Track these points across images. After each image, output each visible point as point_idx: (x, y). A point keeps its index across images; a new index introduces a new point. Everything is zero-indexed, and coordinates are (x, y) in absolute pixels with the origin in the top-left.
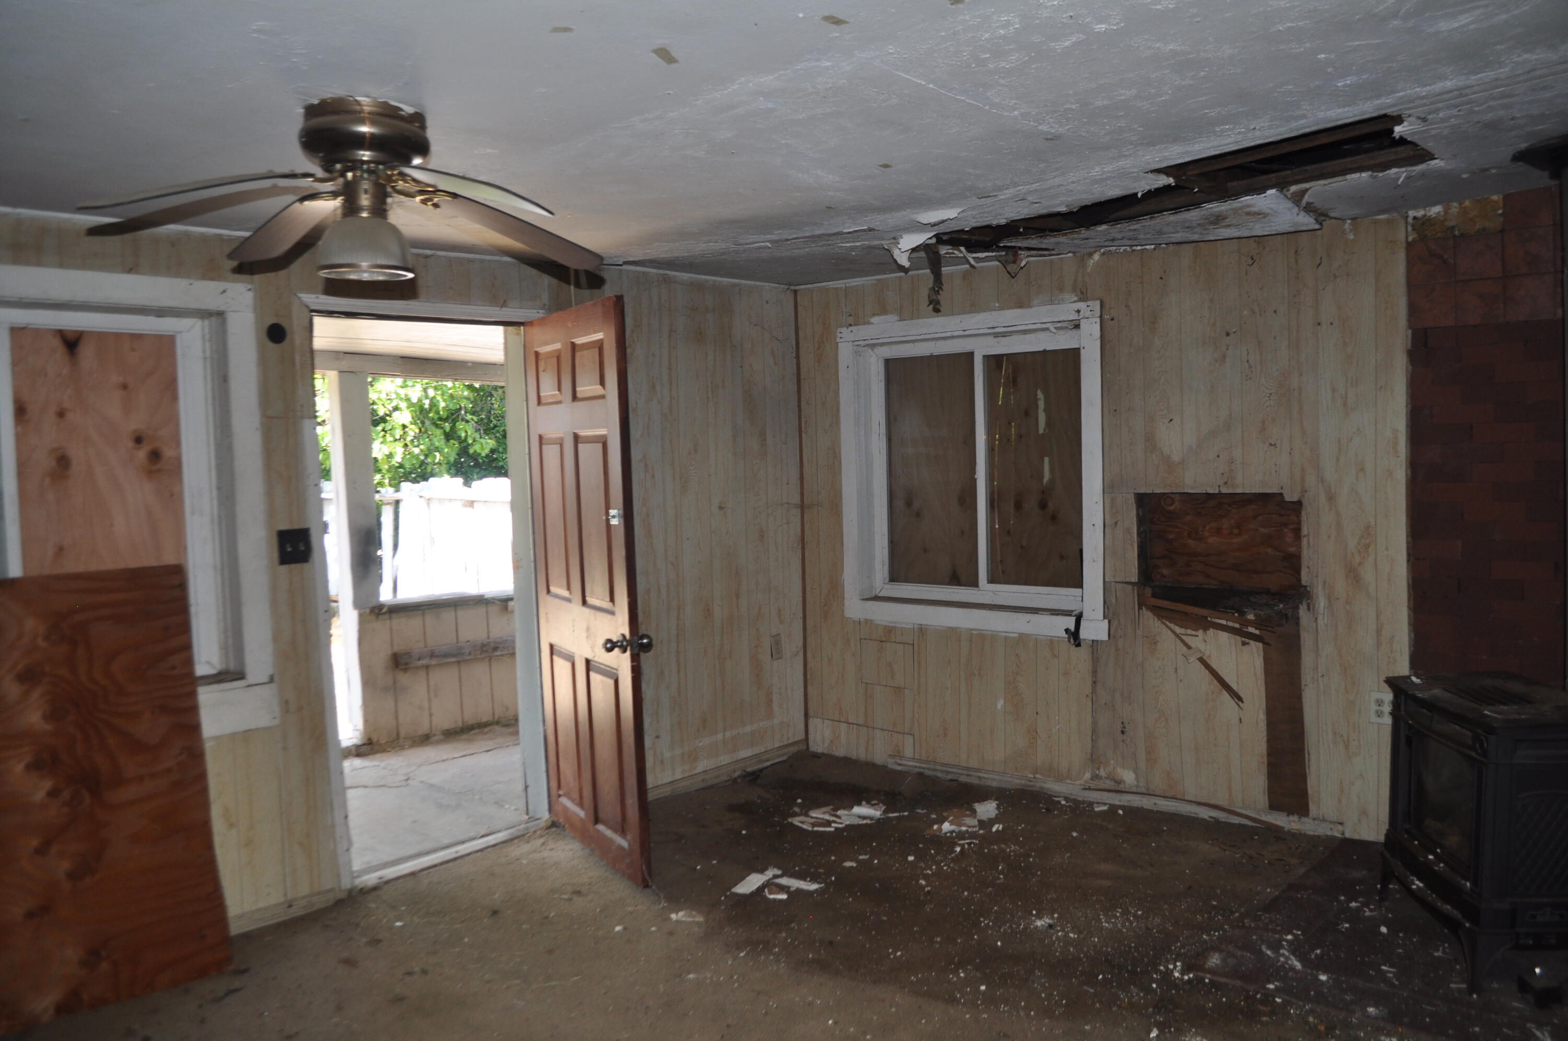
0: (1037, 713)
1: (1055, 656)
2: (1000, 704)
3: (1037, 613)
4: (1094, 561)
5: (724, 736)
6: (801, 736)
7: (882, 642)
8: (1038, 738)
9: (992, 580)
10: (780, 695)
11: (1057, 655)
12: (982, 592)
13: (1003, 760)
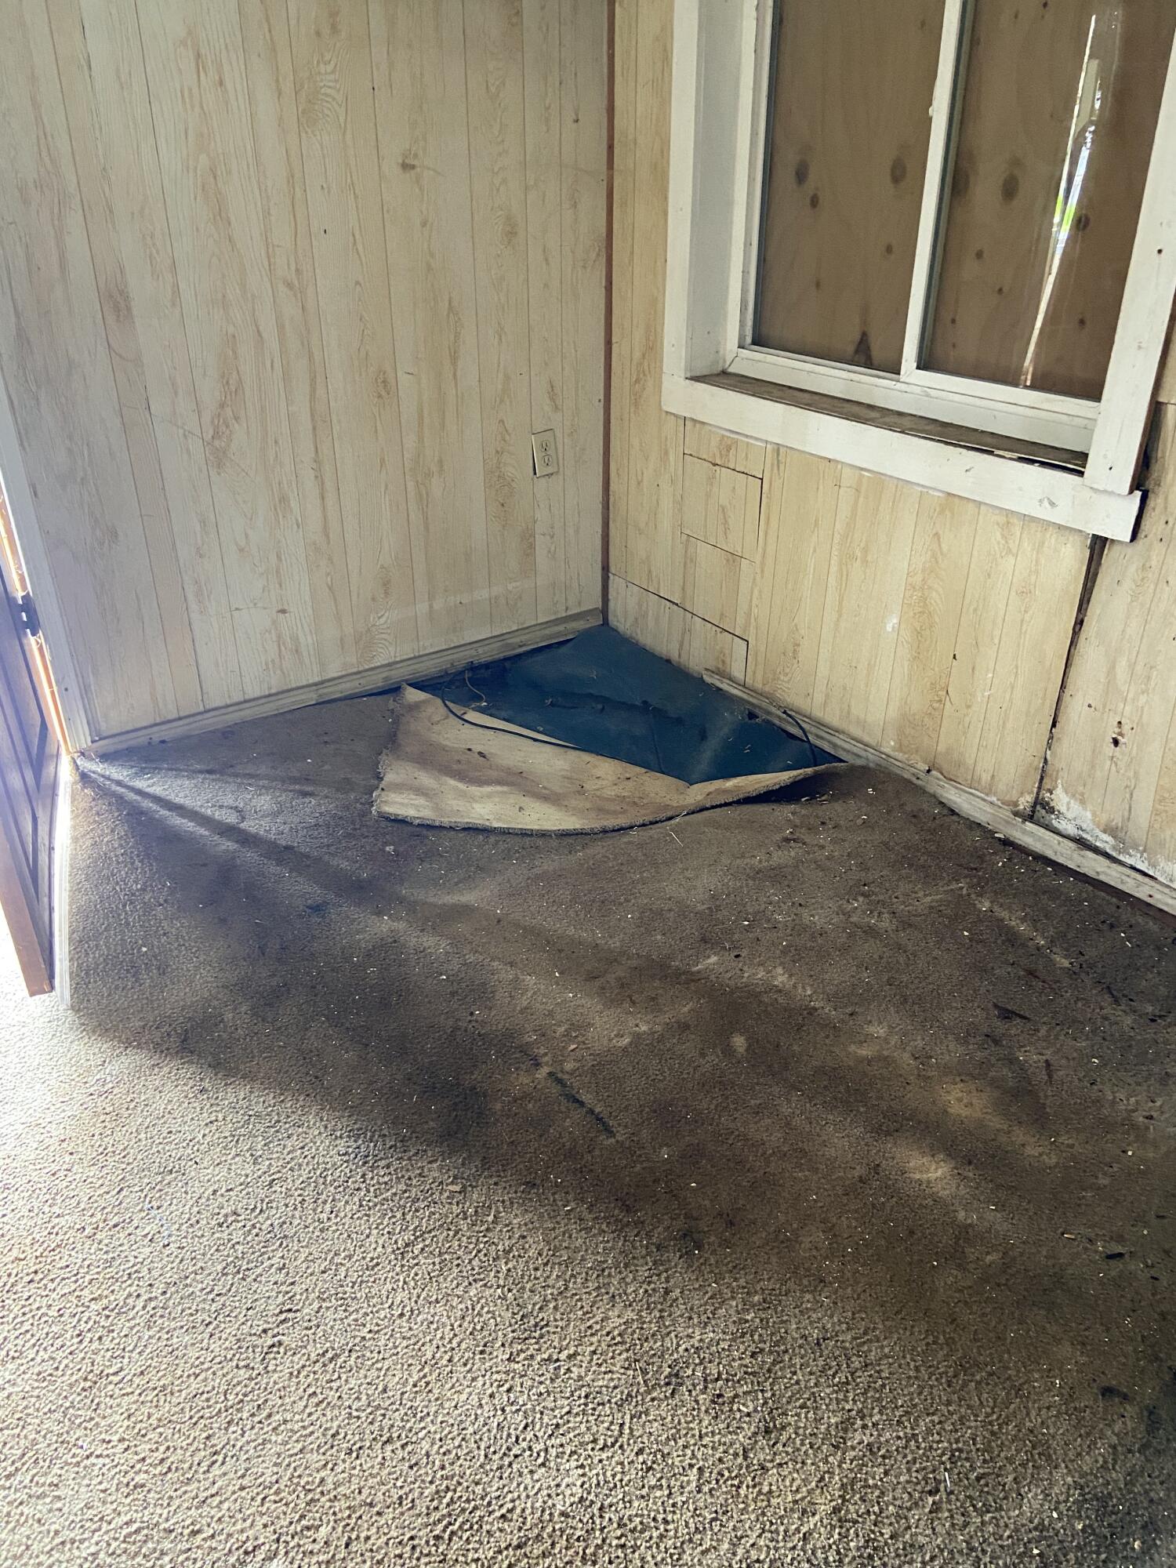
0: (954, 657)
1: (1010, 551)
2: (892, 622)
3: (990, 453)
4: (1140, 348)
5: (431, 606)
6: (594, 602)
7: (715, 465)
8: (948, 703)
9: (924, 364)
10: (552, 537)
11: (1014, 551)
12: (903, 387)
13: (882, 723)
